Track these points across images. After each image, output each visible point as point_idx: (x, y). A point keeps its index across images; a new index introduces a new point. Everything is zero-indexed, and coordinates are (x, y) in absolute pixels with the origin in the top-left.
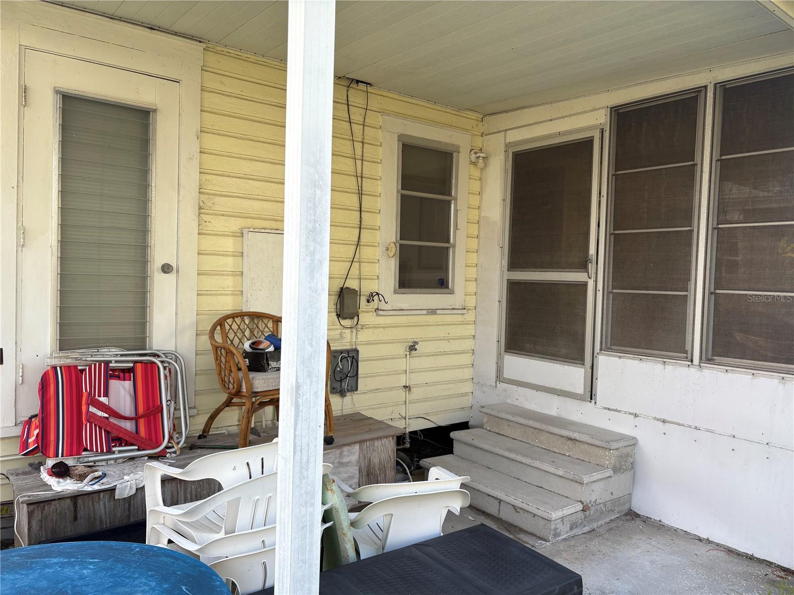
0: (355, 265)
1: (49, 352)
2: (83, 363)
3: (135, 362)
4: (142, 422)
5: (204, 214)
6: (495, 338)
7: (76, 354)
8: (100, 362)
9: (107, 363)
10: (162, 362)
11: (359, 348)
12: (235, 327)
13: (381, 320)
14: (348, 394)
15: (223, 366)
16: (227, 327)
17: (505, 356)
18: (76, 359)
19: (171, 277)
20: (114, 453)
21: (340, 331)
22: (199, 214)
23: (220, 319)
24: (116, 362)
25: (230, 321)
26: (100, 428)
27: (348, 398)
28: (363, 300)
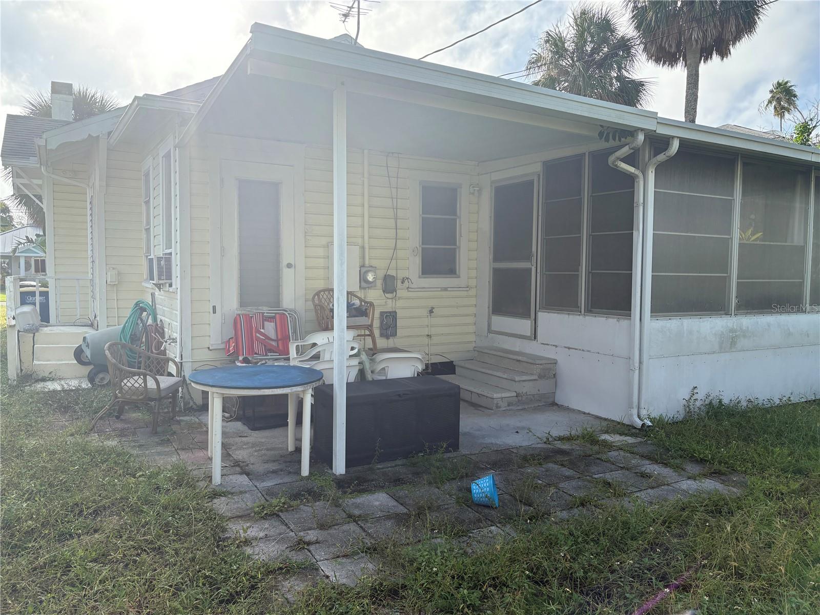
0: (394, 262)
1: (235, 308)
2: (252, 313)
3: (275, 313)
4: (280, 342)
5: (307, 235)
6: (487, 306)
7: (249, 308)
8: (260, 313)
9: (263, 313)
10: (289, 314)
11: (397, 311)
12: (325, 297)
13: (411, 294)
14: (391, 338)
15: (319, 315)
16: (321, 297)
17: (493, 317)
18: (249, 311)
19: (292, 270)
20: (268, 356)
21: (385, 301)
22: (305, 236)
23: (317, 293)
24: (267, 313)
25: (322, 293)
26: (262, 344)
27: (391, 340)
28: (399, 282)
